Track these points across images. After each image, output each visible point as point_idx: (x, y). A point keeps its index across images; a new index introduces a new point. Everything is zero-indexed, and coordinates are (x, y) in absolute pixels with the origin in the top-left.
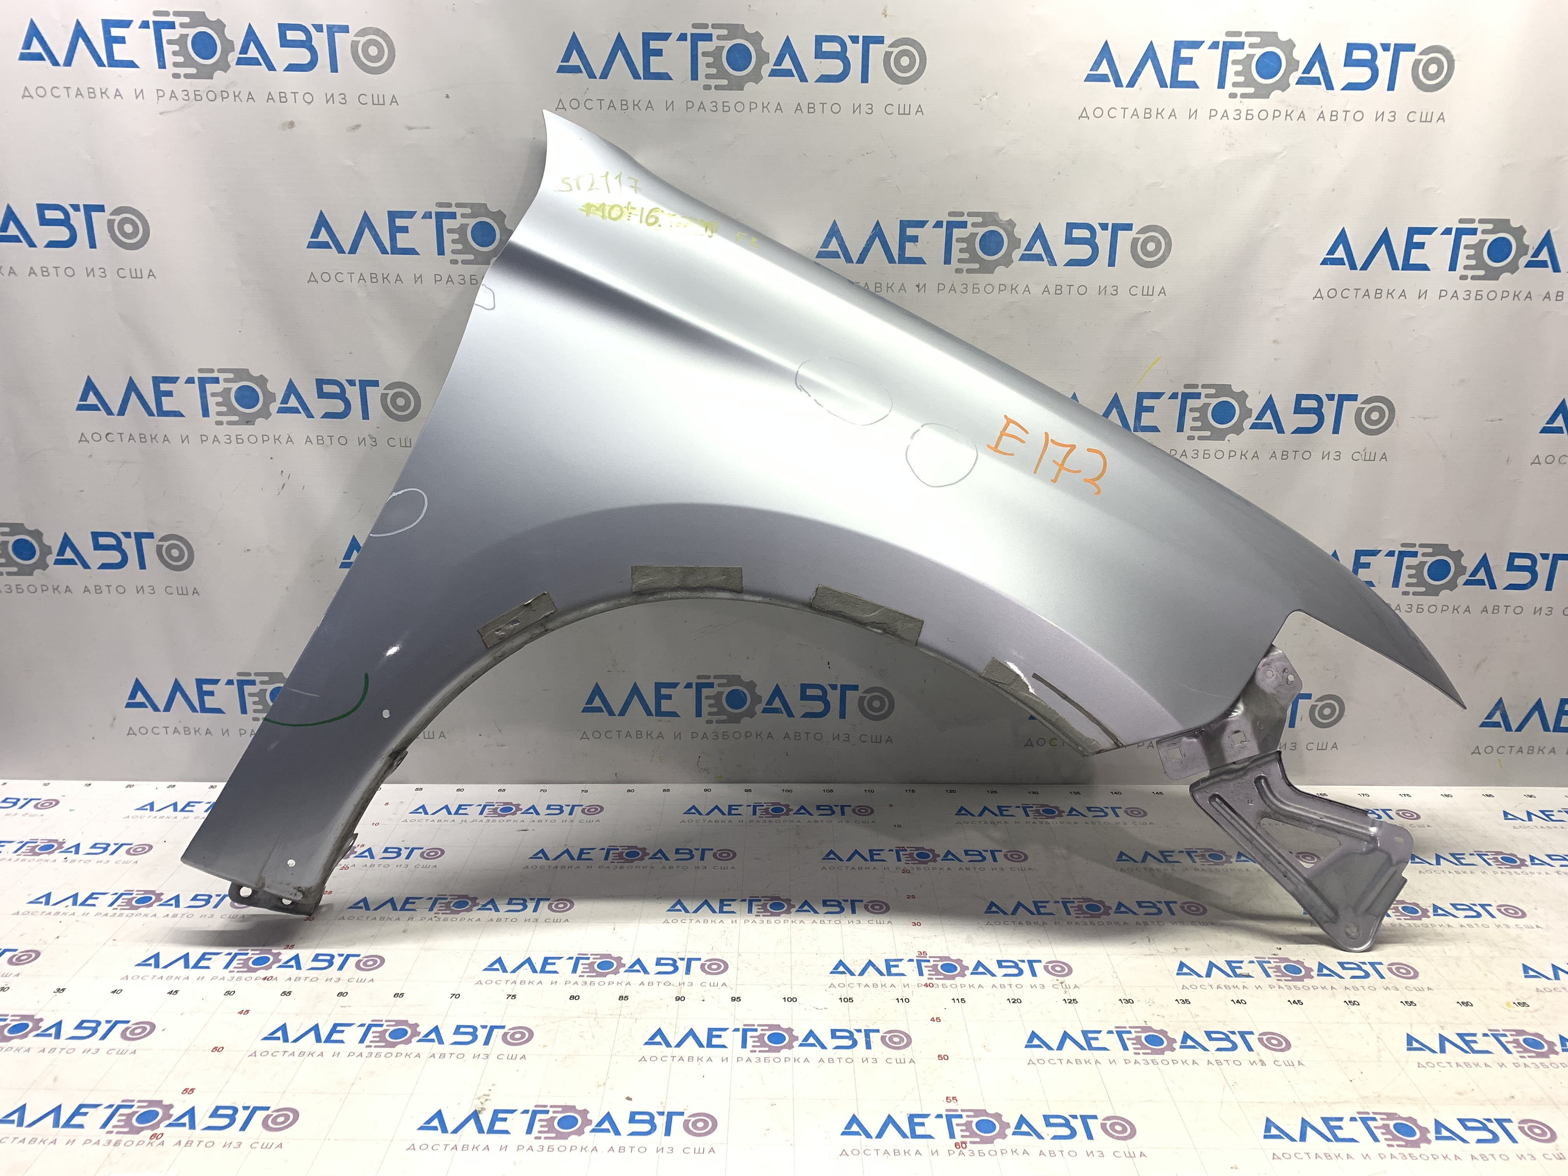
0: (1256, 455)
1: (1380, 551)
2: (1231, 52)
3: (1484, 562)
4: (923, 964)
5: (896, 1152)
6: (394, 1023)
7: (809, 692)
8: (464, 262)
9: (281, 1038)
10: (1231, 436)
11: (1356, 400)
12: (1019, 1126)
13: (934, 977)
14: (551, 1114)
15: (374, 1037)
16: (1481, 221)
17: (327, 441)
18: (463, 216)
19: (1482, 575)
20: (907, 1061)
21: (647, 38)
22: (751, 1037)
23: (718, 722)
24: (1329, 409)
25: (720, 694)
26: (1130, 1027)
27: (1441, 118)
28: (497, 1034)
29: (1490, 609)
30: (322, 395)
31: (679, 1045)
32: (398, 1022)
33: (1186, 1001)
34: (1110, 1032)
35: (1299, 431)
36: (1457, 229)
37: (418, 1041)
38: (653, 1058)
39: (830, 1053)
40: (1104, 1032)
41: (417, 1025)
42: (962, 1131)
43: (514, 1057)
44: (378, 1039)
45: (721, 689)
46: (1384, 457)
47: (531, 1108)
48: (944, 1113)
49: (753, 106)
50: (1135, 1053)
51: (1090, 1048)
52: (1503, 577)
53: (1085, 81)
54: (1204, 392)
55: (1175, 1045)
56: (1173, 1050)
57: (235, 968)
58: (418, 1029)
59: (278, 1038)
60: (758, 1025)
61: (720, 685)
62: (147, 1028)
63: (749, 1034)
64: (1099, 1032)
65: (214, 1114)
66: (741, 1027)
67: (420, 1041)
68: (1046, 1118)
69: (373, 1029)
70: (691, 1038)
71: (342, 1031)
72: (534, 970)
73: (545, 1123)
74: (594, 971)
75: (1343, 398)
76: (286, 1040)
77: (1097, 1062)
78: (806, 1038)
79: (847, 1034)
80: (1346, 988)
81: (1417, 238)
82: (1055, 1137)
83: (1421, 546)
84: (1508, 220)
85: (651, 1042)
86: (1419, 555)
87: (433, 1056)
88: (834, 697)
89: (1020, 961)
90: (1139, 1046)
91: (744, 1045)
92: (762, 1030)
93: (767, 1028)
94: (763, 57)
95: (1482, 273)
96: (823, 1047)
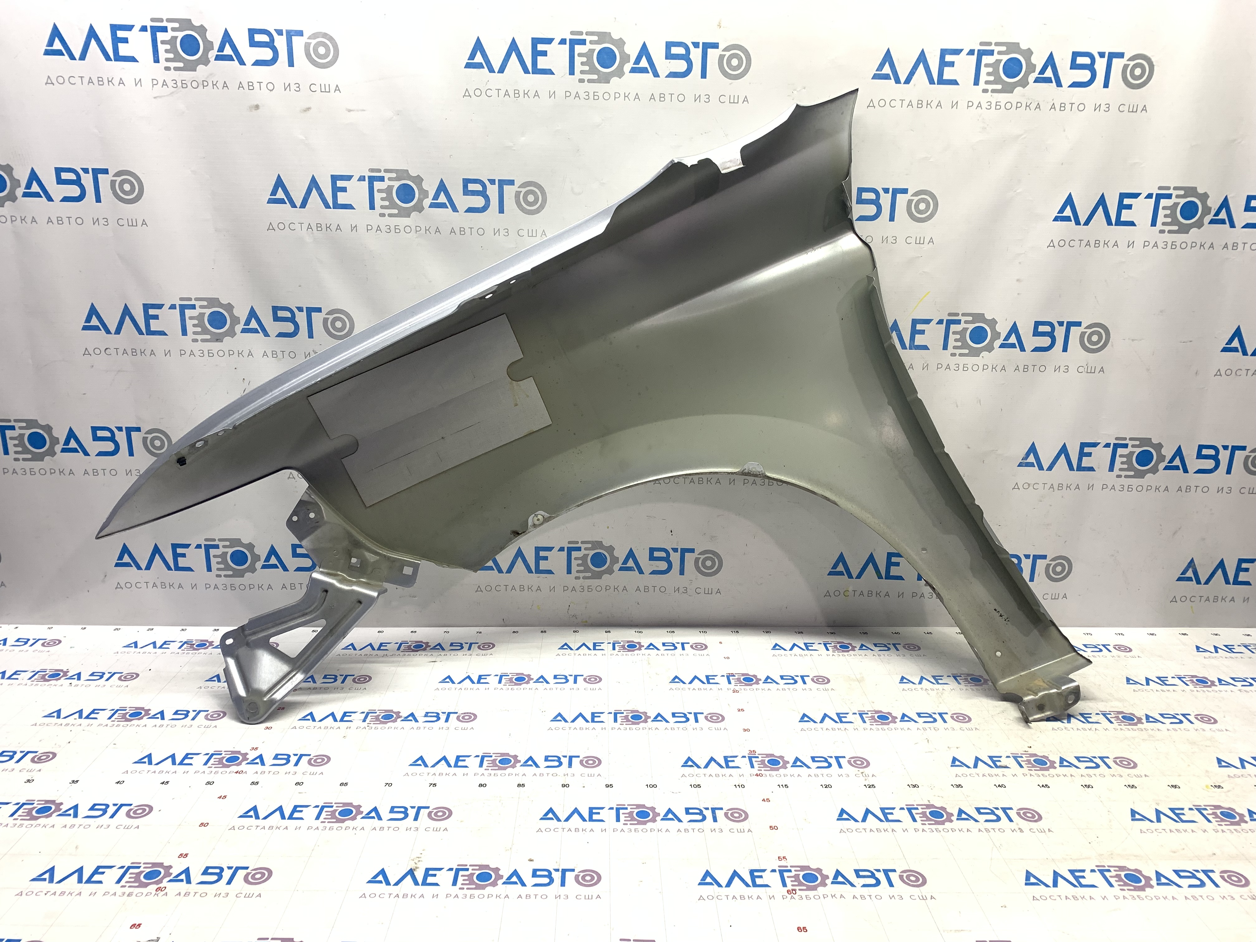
0: (1003, 368)
1: (1099, 443)
2: (984, 57)
3: (1179, 452)
4: (754, 760)
5: (742, 897)
6: (341, 805)
7: (656, 554)
8: (390, 215)
9: (254, 816)
10: (984, 354)
11: (1080, 326)
12: (836, 877)
13: (763, 769)
14: (470, 871)
15: (327, 815)
16: (1175, 188)
17: (280, 355)
18: (390, 179)
19: (1177, 462)
20: (746, 830)
21: (536, 41)
22: (623, 814)
23: (584, 578)
24: (1060, 333)
25: (586, 556)
26: (917, 805)
27: (1144, 109)
28: (424, 813)
29: (1184, 489)
30: (276, 319)
31: (567, 820)
32: (345, 804)
33: (959, 786)
34: (902, 809)
35: (1036, 349)
36: (1157, 194)
37: (361, 818)
38: (548, 830)
39: (685, 825)
40: (897, 809)
41: (360, 806)
42: (792, 881)
43: (438, 830)
44: (330, 817)
45: (587, 552)
46: (1102, 370)
47: (455, 867)
48: (777, 869)
49: (617, 95)
50: (922, 824)
51: (887, 820)
52: (1194, 464)
53: (872, 79)
54: (963, 319)
55: (952, 818)
56: (951, 821)
57: (212, 764)
58: (361, 809)
59: (251, 816)
60: (628, 805)
61: (586, 549)
62: (146, 810)
63: (621, 811)
64: (894, 809)
65: (205, 872)
66: (615, 807)
67: (363, 818)
68: (857, 872)
69: (326, 809)
70: (576, 815)
71: (301, 811)
72: (449, 766)
73: (466, 878)
74: (496, 765)
75: (1070, 324)
76: (257, 817)
77: (893, 830)
78: (666, 814)
79: (698, 811)
80: (1082, 776)
81: (1126, 201)
82: (864, 886)
83: (1131, 439)
84: (1196, 188)
85: (545, 818)
86: (1129, 446)
87: (375, 829)
88: (675, 558)
89: (828, 757)
90: (925, 819)
91: (618, 820)
92: (631, 808)
93: (635, 807)
94: (625, 58)
95: (1176, 228)
96: (680, 821)
